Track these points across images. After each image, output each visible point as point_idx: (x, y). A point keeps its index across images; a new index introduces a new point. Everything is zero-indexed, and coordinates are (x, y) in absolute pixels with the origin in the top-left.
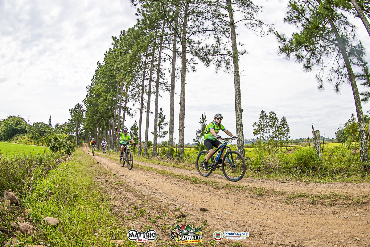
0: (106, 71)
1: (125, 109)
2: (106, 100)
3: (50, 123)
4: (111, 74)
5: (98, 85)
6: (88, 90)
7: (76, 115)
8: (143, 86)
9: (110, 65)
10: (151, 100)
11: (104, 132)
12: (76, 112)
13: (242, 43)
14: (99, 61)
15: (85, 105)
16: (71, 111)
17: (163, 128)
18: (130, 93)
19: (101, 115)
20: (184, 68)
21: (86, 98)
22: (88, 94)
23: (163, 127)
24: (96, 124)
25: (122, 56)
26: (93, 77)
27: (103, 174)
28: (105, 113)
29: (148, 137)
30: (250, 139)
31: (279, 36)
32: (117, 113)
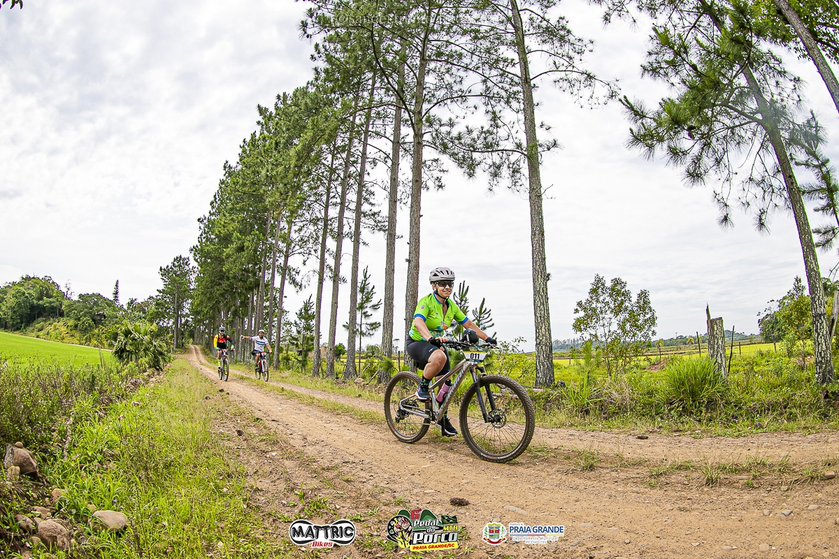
0: (244, 185)
1: (285, 270)
2: (241, 249)
3: (116, 297)
4: (254, 191)
5: (225, 216)
6: (202, 226)
7: (175, 280)
8: (326, 220)
9: (253, 172)
10: (343, 252)
11: (238, 321)
12: (174, 274)
13: (547, 123)
14: (227, 162)
15: (196, 260)
16: (165, 272)
17: (368, 316)
18: (297, 234)
19: (231, 283)
20: (417, 181)
21: (198, 244)
22: (202, 235)
23: (369, 313)
24: (218, 302)
25: (279, 152)
26: (215, 196)
27: (232, 416)
28: (241, 280)
29: (335, 335)
30: (566, 340)
31: (631, 108)
32: (266, 279)
